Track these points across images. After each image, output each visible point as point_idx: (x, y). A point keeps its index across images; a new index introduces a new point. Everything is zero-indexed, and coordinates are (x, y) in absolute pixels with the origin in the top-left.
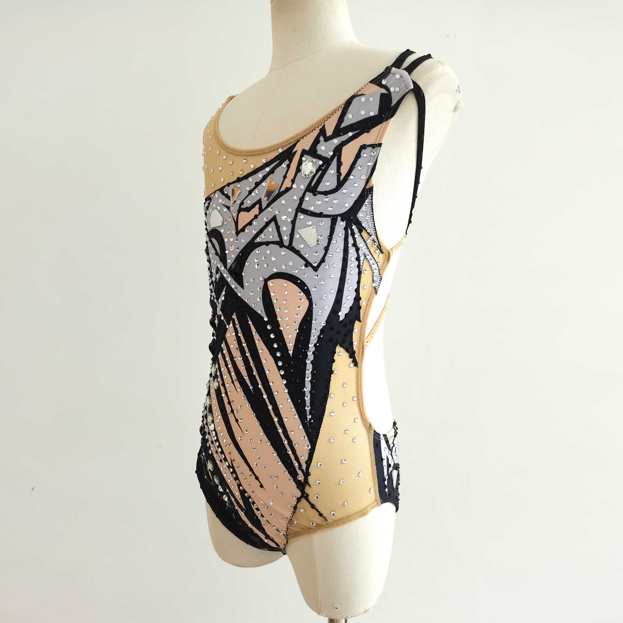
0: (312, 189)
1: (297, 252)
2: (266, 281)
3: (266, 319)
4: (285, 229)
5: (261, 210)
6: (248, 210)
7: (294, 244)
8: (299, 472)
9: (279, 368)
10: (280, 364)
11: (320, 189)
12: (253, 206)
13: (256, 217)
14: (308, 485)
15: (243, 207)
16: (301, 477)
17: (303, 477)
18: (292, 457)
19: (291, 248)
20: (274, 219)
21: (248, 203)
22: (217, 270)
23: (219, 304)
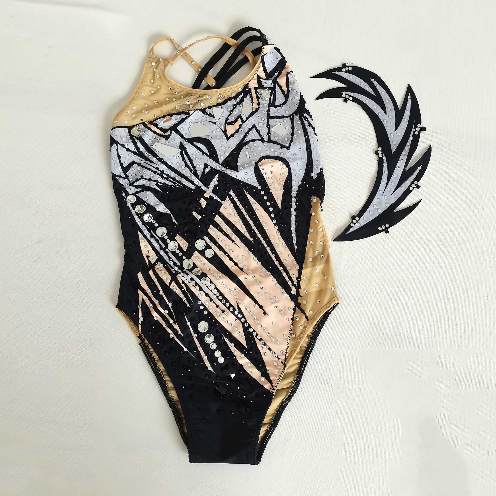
1: (275, 142)
2: (256, 163)
3: (260, 188)
4: (264, 132)
5: (243, 122)
6: (233, 123)
7: (272, 138)
9: (272, 219)
10: (273, 216)
12: (236, 120)
13: (240, 126)
15: (228, 122)
19: (270, 141)
20: (254, 126)
21: (232, 119)
22: (206, 166)
23: (208, 189)
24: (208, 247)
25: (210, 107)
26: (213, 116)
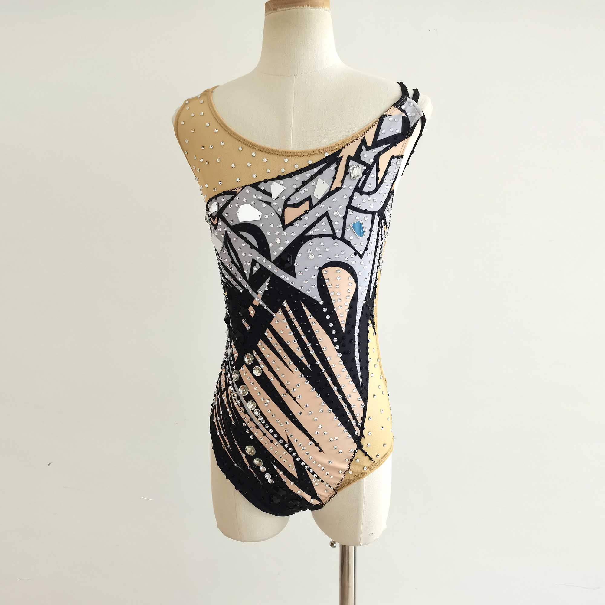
0: (359, 189)
1: (348, 243)
2: (320, 269)
3: (321, 303)
4: (338, 225)
5: (311, 207)
6: (296, 206)
7: (346, 237)
8: (357, 428)
9: (335, 344)
10: (335, 340)
11: (365, 189)
12: (302, 203)
13: (306, 212)
14: (363, 437)
15: (289, 203)
16: (357, 432)
17: (359, 432)
18: (351, 417)
19: (343, 239)
20: (326, 214)
21: (296, 199)
22: (254, 262)
23: (257, 294)
24: (256, 363)
25: (266, 181)
26: (270, 195)
